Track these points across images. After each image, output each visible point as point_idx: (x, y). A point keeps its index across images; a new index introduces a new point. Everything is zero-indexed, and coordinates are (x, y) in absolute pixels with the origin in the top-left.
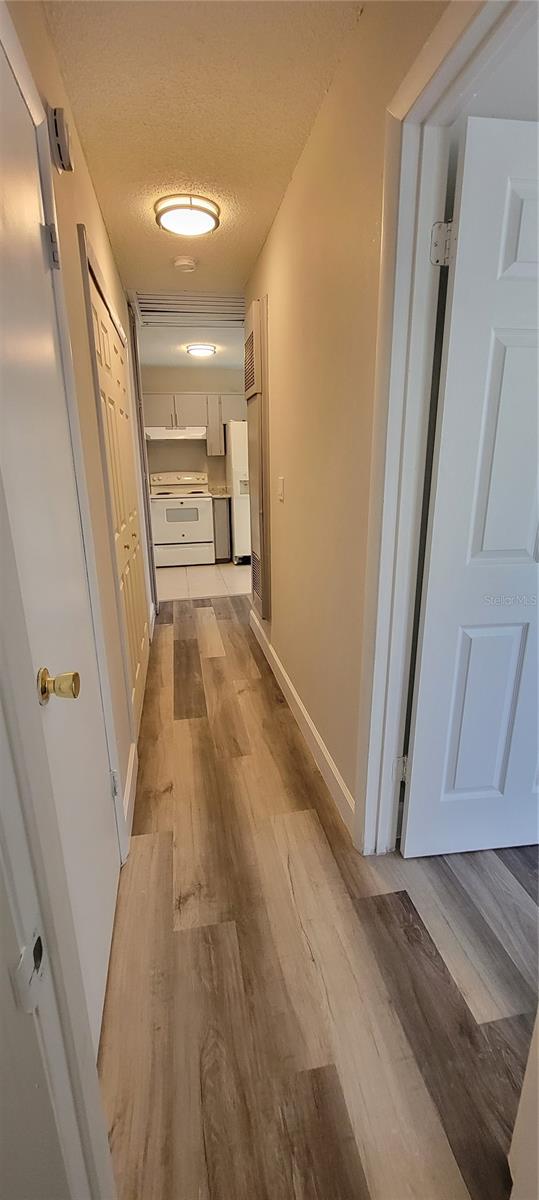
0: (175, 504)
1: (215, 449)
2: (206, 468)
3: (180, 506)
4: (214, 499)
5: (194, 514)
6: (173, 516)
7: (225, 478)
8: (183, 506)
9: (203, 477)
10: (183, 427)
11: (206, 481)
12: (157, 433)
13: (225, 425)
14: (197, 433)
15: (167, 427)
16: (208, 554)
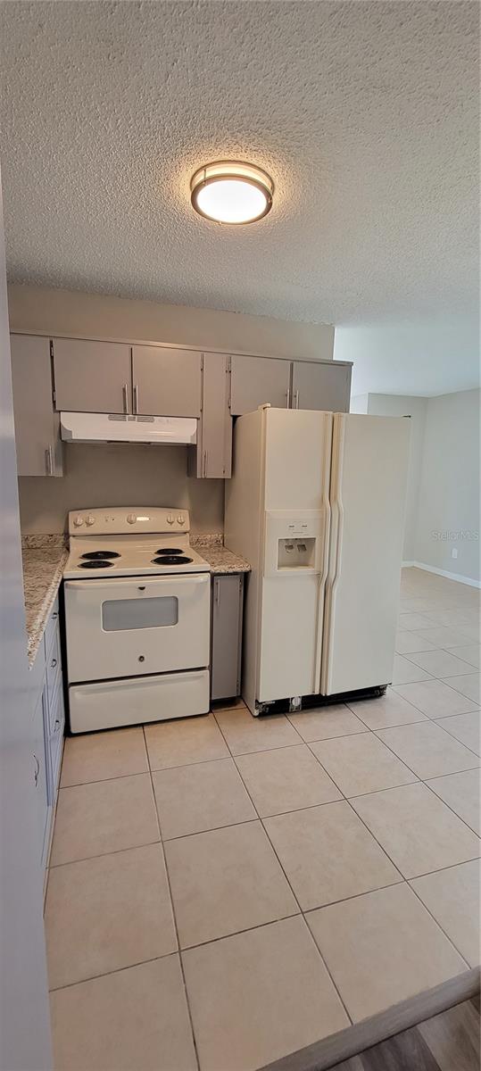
0: (125, 590)
1: (212, 465)
2: (186, 501)
3: (137, 595)
4: (214, 576)
5: (171, 610)
6: (117, 615)
7: (222, 518)
8: (145, 594)
9: (179, 519)
10: (148, 417)
11: (186, 527)
12: (84, 427)
13: (235, 418)
14: (179, 431)
15: (113, 415)
16: (194, 691)
